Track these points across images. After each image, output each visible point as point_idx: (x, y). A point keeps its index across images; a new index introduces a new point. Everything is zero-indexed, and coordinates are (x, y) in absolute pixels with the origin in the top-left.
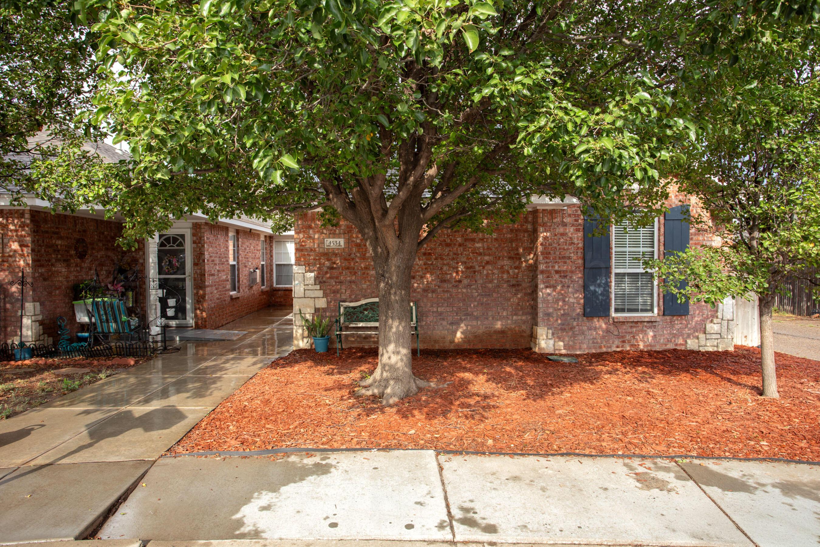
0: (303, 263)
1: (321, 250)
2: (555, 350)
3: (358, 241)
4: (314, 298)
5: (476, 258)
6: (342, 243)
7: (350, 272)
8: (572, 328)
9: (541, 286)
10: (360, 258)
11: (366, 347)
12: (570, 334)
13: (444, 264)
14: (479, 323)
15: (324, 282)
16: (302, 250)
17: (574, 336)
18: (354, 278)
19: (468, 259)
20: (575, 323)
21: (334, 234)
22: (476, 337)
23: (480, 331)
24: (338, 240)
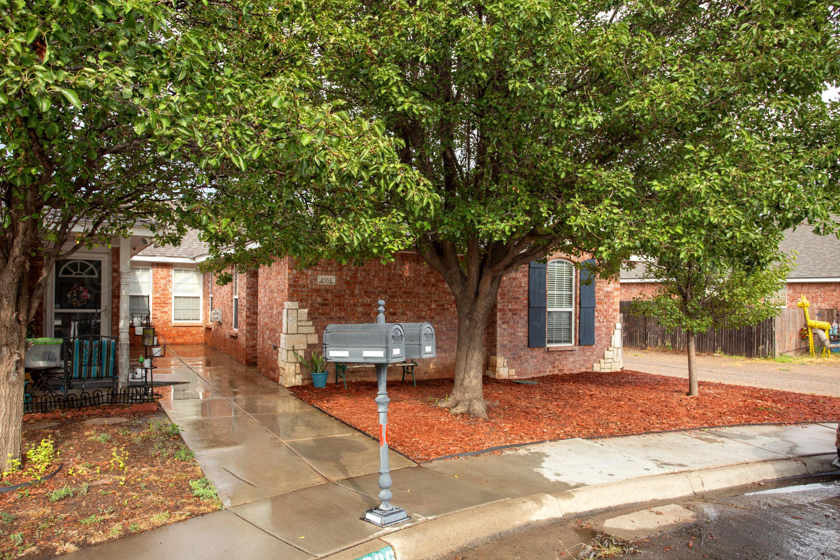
0: (296, 299)
1: (314, 287)
2: (509, 376)
3: (348, 279)
4: (307, 334)
5: (445, 297)
6: (334, 281)
7: (340, 309)
8: (520, 357)
9: (499, 322)
10: (350, 295)
11: (353, 381)
12: (519, 362)
13: (420, 302)
14: (447, 355)
15: (316, 318)
16: (295, 286)
17: (521, 364)
18: (343, 314)
19: (439, 297)
20: (522, 353)
21: (326, 271)
22: (444, 367)
23: (448, 362)
24: (330, 277)
